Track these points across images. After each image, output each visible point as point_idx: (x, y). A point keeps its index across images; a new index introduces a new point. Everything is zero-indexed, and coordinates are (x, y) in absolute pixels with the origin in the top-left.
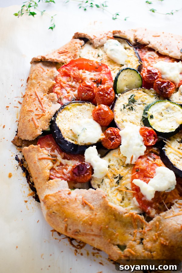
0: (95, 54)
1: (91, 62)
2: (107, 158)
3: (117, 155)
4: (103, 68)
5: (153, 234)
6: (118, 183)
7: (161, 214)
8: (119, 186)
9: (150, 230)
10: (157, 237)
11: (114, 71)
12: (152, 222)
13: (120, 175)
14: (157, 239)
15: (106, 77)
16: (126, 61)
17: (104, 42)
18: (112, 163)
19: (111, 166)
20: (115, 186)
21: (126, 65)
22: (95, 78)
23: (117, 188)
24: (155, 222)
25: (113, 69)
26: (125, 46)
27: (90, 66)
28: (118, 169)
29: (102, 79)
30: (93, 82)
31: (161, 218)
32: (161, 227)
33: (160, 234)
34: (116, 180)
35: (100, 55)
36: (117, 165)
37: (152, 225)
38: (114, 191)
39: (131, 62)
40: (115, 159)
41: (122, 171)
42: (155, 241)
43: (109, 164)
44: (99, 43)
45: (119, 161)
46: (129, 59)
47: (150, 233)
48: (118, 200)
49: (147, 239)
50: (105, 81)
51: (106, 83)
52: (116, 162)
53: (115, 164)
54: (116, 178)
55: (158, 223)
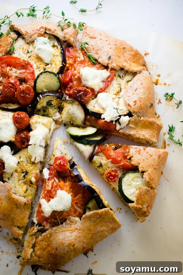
0: (26, 49)
1: (19, 60)
2: (18, 155)
3: (26, 153)
4: (29, 66)
5: (44, 244)
6: (24, 177)
7: (53, 228)
8: (25, 180)
9: (42, 240)
10: (46, 246)
11: (39, 69)
12: (44, 234)
13: (26, 170)
14: (46, 248)
15: (29, 77)
16: (51, 61)
17: (35, 39)
18: (22, 159)
19: (21, 163)
20: (23, 180)
21: (51, 64)
22: (20, 76)
23: (23, 181)
24: (47, 235)
25: (38, 67)
26: (54, 43)
27: (18, 63)
28: (26, 165)
29: (26, 78)
30: (18, 80)
31: (53, 231)
32: (51, 239)
33: (49, 244)
34: (23, 175)
35: (30, 52)
36: (26, 162)
37: (45, 236)
38: (21, 183)
39: (55, 62)
40: (24, 156)
41: (29, 167)
42: (44, 250)
43: (19, 160)
44: (30, 40)
45: (28, 158)
46: (54, 59)
47: (41, 243)
48: (23, 190)
49: (38, 247)
50: (28, 80)
51: (29, 82)
52: (25, 159)
53: (24, 160)
54: (23, 172)
55: (49, 235)
